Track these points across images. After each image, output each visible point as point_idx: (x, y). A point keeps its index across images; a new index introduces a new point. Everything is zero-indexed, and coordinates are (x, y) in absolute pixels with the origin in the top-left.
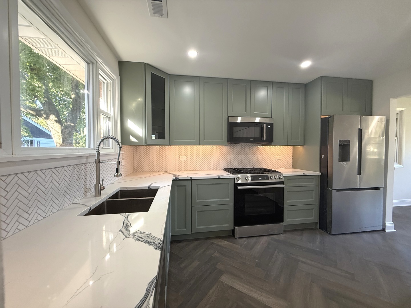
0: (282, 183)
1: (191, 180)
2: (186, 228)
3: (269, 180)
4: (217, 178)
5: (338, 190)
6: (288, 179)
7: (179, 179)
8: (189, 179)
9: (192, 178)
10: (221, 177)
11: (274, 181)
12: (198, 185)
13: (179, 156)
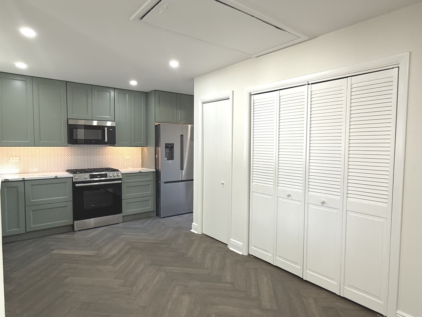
0: (120, 179)
1: (24, 180)
2: (19, 227)
3: (107, 177)
4: (54, 177)
5: (165, 183)
6: (126, 176)
7: (9, 180)
8: (22, 180)
9: (25, 179)
10: (58, 177)
11: (112, 178)
12: (32, 185)
13: (8, 158)
